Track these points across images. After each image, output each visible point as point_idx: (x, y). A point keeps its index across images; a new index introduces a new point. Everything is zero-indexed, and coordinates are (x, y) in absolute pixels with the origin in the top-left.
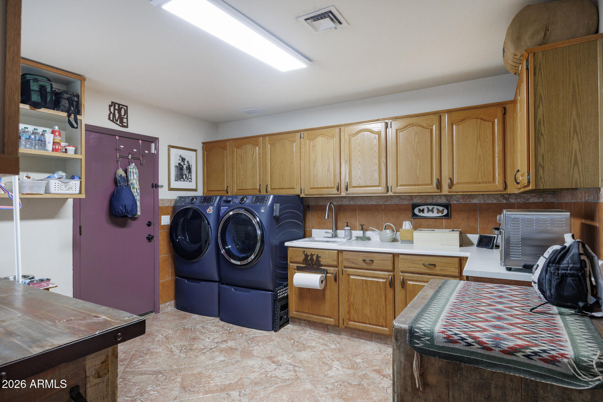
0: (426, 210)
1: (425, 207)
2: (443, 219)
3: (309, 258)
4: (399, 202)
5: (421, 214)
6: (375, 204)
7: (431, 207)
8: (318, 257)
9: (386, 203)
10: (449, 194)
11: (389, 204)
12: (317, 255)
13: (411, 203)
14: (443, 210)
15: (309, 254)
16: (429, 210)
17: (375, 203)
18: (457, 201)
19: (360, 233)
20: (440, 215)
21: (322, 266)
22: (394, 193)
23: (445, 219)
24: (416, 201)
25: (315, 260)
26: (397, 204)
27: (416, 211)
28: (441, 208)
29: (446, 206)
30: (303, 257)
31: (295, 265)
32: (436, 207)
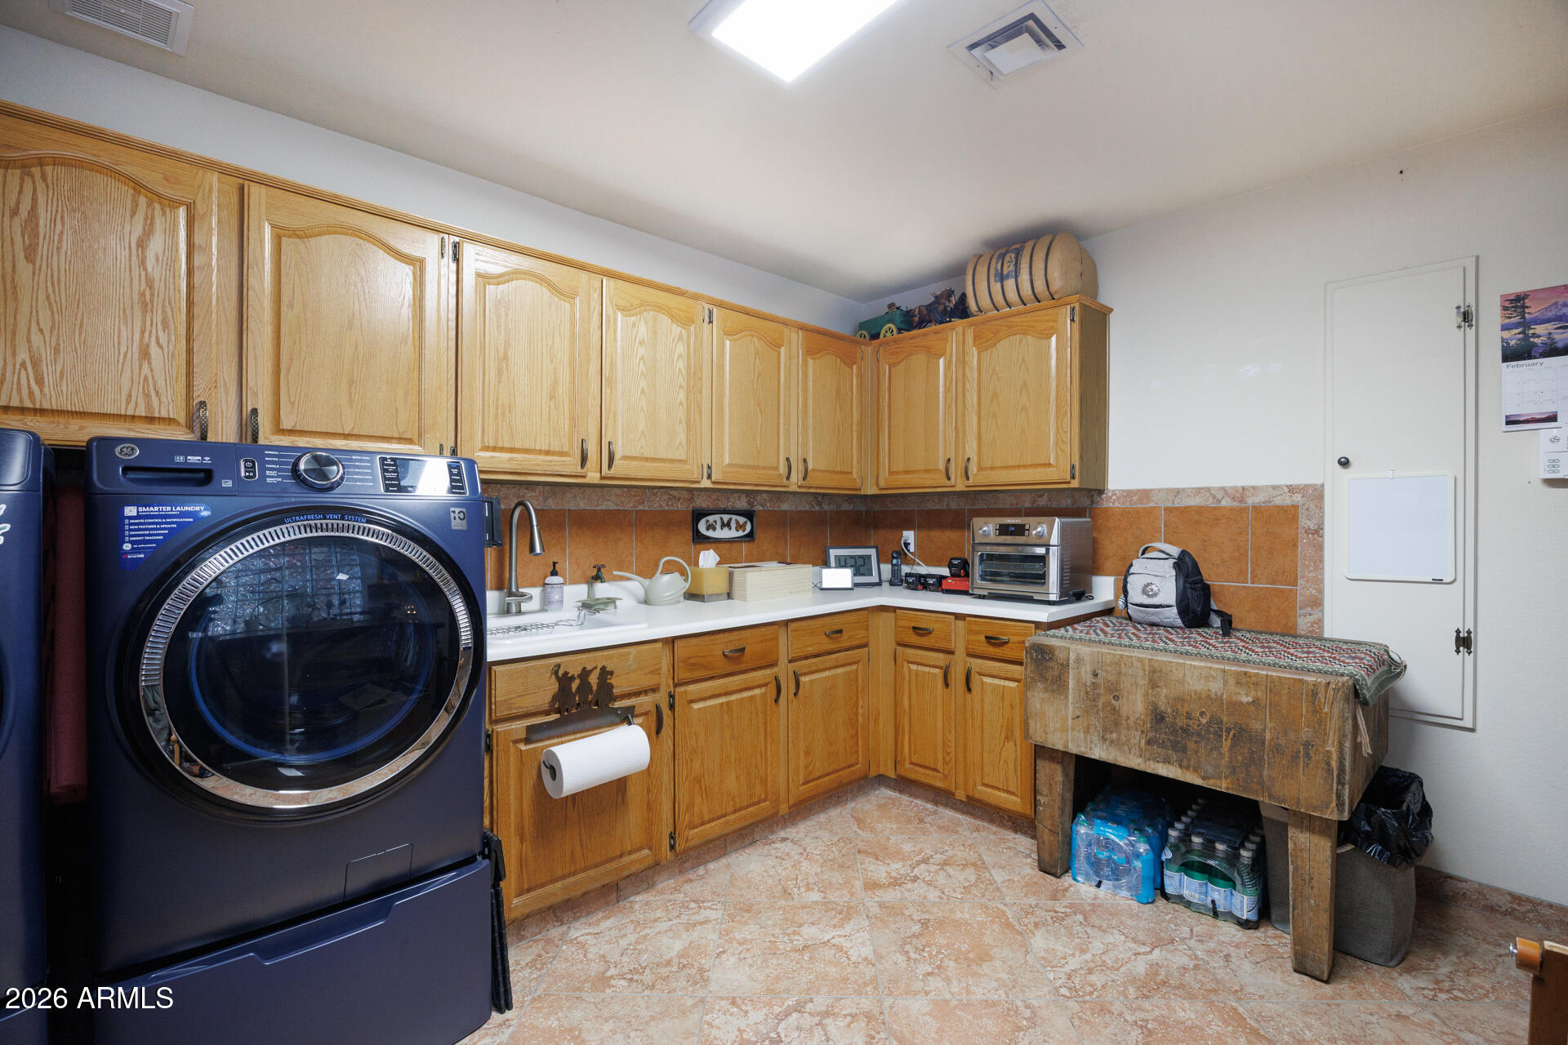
0: (718, 526)
1: (717, 517)
2: (741, 542)
3: (575, 685)
4: (668, 505)
5: (710, 533)
6: (615, 508)
7: (726, 517)
8: (605, 673)
9: (640, 508)
10: (799, 490)
11: (647, 509)
12: (603, 668)
13: (691, 509)
14: (746, 523)
15: (575, 671)
16: (723, 525)
17: (613, 507)
18: (763, 506)
19: (579, 591)
20: (741, 533)
21: (615, 699)
22: (713, 483)
23: (745, 541)
24: (702, 503)
25: (595, 688)
26: (663, 511)
27: (702, 526)
28: (742, 520)
29: (749, 515)
30: (554, 686)
31: (519, 726)
32: (734, 517)
